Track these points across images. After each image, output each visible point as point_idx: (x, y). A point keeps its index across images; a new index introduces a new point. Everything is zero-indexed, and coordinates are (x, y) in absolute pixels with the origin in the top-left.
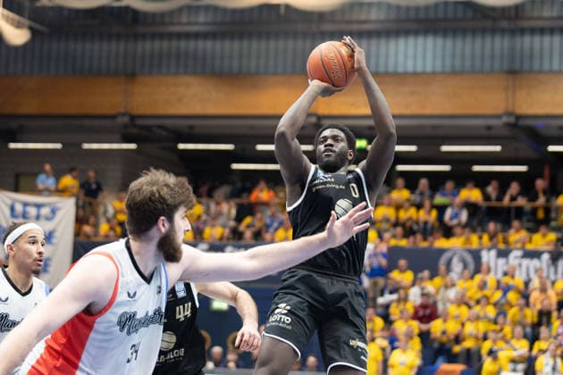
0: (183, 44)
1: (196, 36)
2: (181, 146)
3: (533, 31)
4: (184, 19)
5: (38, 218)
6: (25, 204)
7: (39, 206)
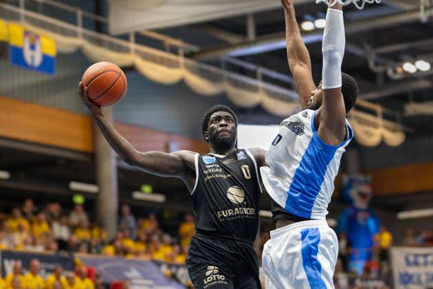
5: (426, 264)
6: (416, 256)
7: (425, 256)
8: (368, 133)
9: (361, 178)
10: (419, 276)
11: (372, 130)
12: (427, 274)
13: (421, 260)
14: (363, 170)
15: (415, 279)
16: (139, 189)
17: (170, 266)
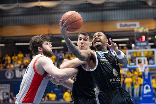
0: (15, 18)
1: (18, 15)
2: (17, 44)
3: (107, 10)
4: (15, 11)
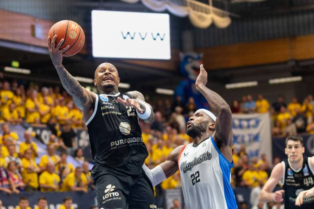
5: (249, 127)
6: (240, 120)
7: (248, 120)
8: (200, 17)
9: (195, 55)
10: (243, 137)
11: (204, 15)
12: (250, 135)
13: (245, 123)
14: (196, 49)
15: (239, 139)
16: (10, 65)
17: (35, 129)
